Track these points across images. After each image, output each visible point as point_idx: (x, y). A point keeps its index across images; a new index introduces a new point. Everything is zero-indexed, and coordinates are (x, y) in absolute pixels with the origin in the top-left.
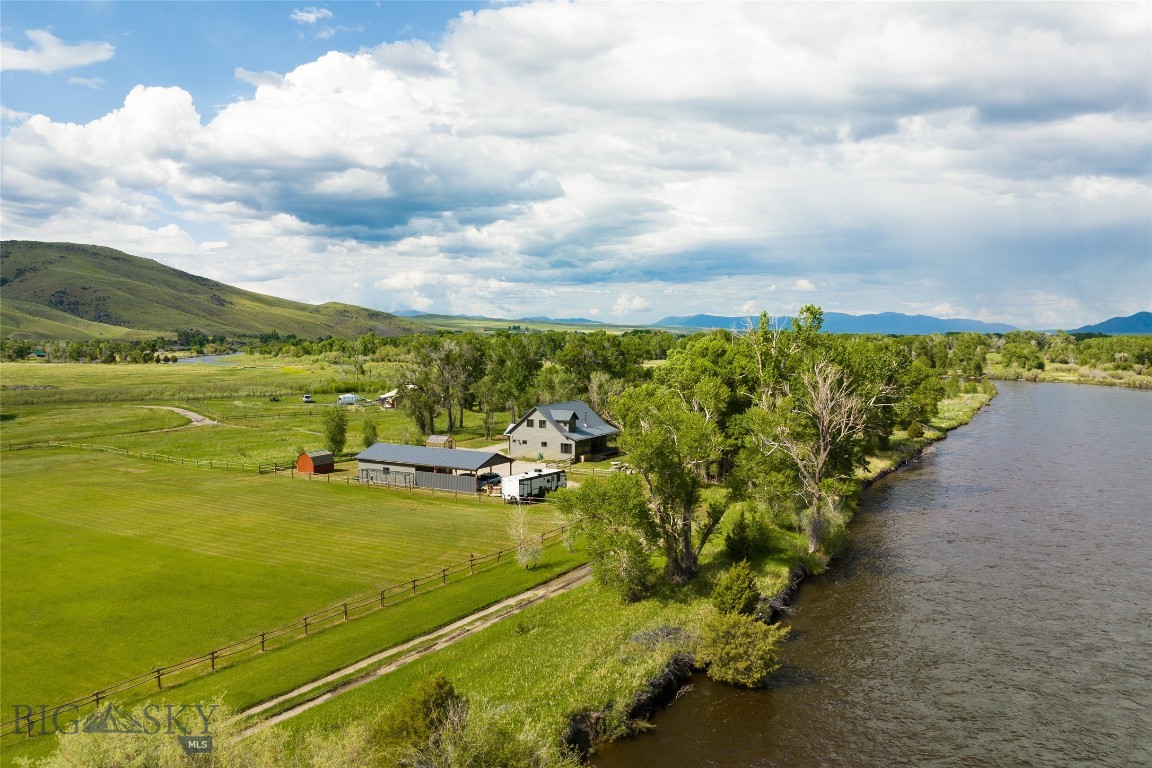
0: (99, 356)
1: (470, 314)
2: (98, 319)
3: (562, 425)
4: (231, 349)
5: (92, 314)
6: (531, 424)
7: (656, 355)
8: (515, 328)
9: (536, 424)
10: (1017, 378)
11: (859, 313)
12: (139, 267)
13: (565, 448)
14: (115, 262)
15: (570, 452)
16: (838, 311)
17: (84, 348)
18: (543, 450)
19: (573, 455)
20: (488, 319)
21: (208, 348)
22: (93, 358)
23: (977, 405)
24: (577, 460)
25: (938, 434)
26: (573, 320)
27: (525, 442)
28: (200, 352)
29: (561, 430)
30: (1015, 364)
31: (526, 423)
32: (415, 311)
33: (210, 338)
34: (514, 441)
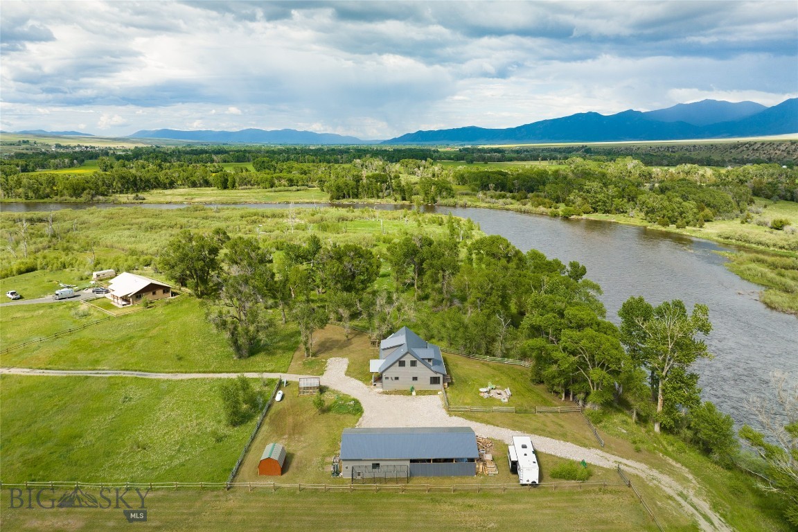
3: (427, 361)
6: (402, 364)
8: (24, 142)
11: (269, 129)
13: (434, 381)
15: (439, 383)
16: (255, 128)
18: (414, 383)
19: (442, 386)
26: (66, 133)
27: (397, 378)
29: (428, 366)
31: (398, 364)
34: (387, 378)
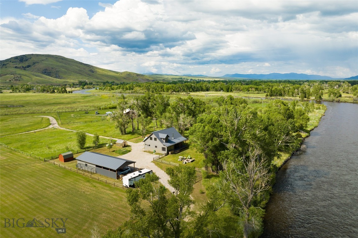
0: (49, 91)
1: (168, 74)
2: (56, 77)
3: (163, 139)
4: (93, 87)
5: (55, 76)
6: (151, 139)
7: (219, 90)
8: (181, 78)
9: (153, 139)
10: (333, 101)
12: (69, 61)
13: (163, 149)
14: (62, 60)
15: (165, 151)
17: (45, 89)
18: (156, 149)
19: (166, 152)
20: (174, 75)
21: (86, 87)
22: (48, 92)
23: (321, 116)
24: (168, 154)
25: (307, 134)
26: (198, 75)
27: (149, 145)
28: (83, 88)
29: (162, 142)
30: (332, 95)
31: (149, 138)
32: (152, 73)
33: (88, 83)
34: (146, 145)
